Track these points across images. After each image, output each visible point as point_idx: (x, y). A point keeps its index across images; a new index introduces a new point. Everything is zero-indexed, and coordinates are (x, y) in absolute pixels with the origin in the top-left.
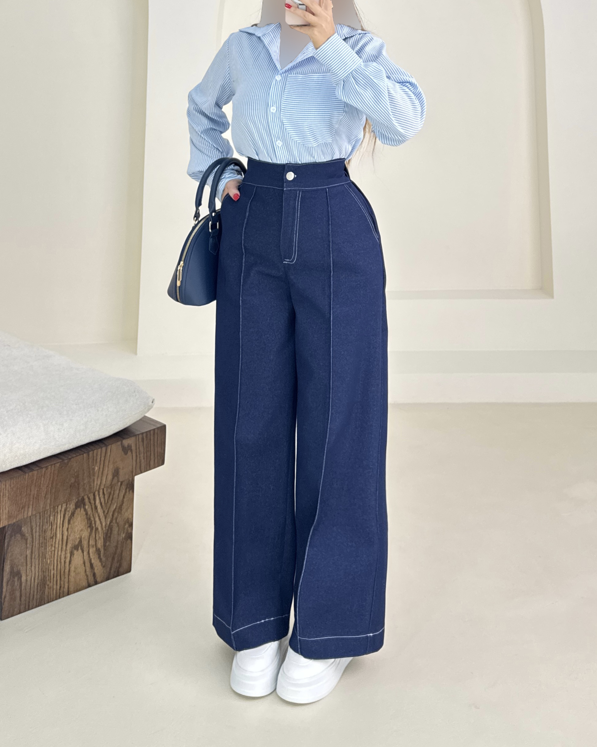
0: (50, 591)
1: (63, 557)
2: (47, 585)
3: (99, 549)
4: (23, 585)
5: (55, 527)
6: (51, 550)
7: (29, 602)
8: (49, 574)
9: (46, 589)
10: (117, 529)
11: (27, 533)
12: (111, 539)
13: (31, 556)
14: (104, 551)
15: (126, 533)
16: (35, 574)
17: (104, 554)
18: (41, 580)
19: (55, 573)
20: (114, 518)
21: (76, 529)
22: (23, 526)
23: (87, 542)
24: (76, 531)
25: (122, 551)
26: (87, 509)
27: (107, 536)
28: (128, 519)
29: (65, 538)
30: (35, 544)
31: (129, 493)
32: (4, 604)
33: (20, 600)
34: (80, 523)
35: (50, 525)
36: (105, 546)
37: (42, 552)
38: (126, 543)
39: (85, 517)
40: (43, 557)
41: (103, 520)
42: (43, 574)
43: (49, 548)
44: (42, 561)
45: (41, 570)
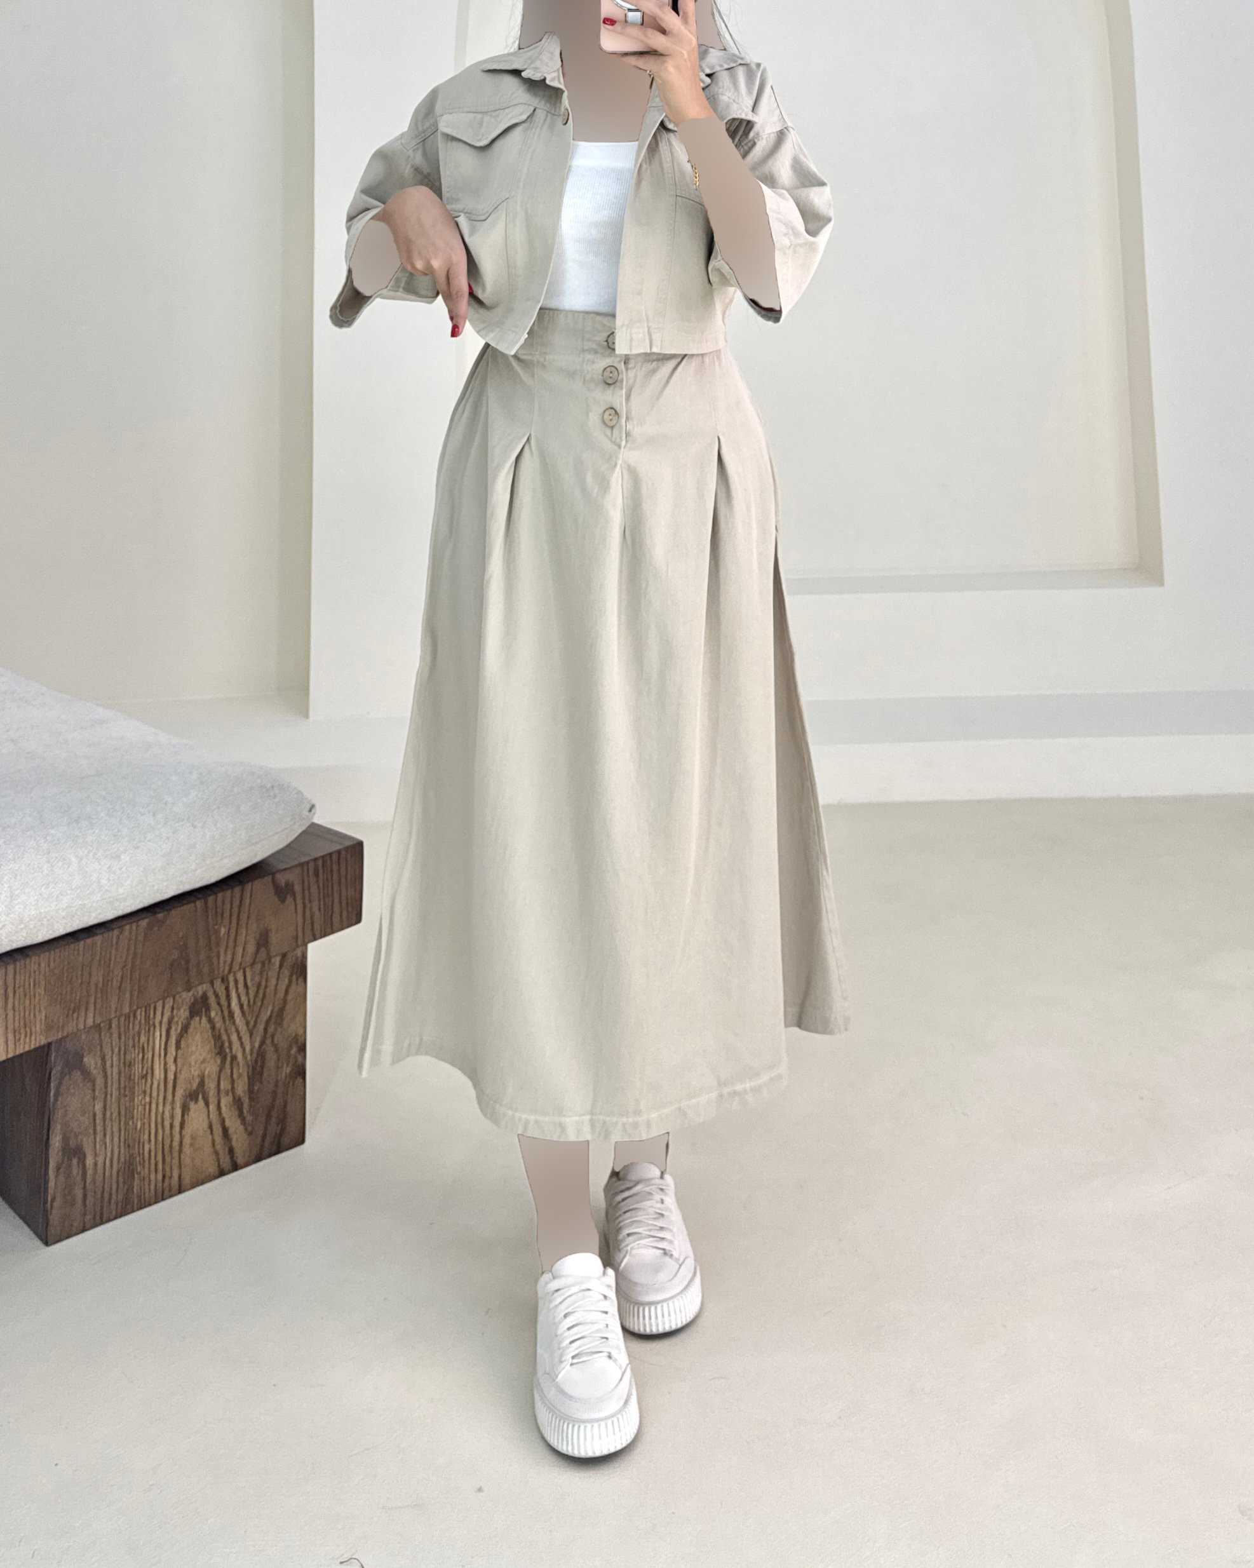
0: (144, 1185)
1: (167, 1115)
2: (137, 1173)
3: (240, 1099)
4: (90, 1172)
5: (150, 1056)
6: (143, 1101)
7: (102, 1208)
8: (141, 1152)
9: (136, 1180)
10: (275, 1057)
11: (95, 1068)
12: (263, 1079)
13: (104, 1115)
14: (250, 1102)
15: (293, 1065)
16: (112, 1151)
17: (250, 1109)
18: (125, 1164)
19: (153, 1148)
20: (268, 1035)
21: (193, 1059)
22: (85, 1054)
23: (216, 1083)
24: (193, 1063)
25: (286, 1102)
26: (213, 1019)
27: (256, 1072)
28: (296, 1035)
29: (171, 1077)
30: (112, 1091)
31: (297, 984)
32: (51, 1213)
33: (85, 1205)
34: (199, 1047)
35: (141, 1050)
36: (251, 1091)
37: (126, 1108)
38: (293, 1085)
39: (210, 1031)
40: (128, 1117)
41: (246, 1039)
42: (129, 1153)
43: (140, 1098)
44: (126, 1124)
45: (125, 1143)
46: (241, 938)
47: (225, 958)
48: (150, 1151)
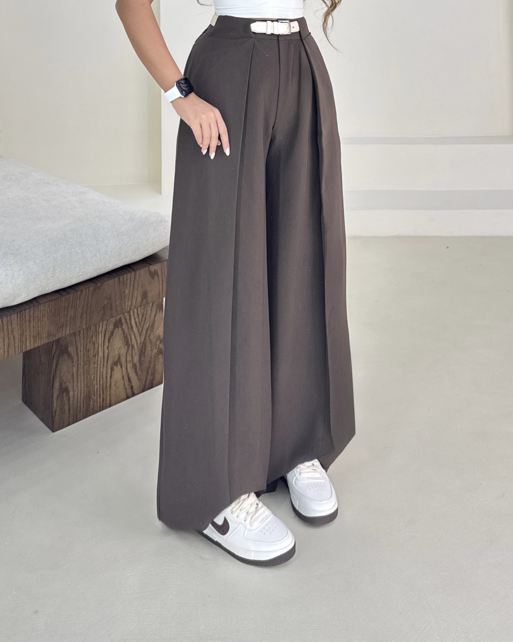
0: (95, 404)
1: (104, 373)
2: (92, 399)
3: (135, 364)
4: (71, 399)
6: (94, 366)
7: (77, 415)
8: (93, 389)
9: (91, 402)
10: (150, 346)
11: (73, 353)
12: (146, 355)
13: (77, 373)
14: (140, 365)
15: (158, 349)
16: (81, 389)
17: (140, 369)
18: (86, 395)
20: (147, 336)
21: (115, 347)
22: (69, 346)
23: (125, 358)
24: (115, 349)
25: (155, 365)
26: (124, 329)
27: (142, 353)
28: (159, 335)
29: (106, 355)
30: (80, 363)
31: (160, 313)
32: (55, 418)
33: (69, 413)
34: (118, 341)
35: (93, 344)
36: (140, 361)
37: (86, 369)
38: (158, 358)
39: (122, 335)
40: (87, 373)
41: (138, 338)
42: (88, 389)
43: (93, 365)
44: (87, 377)
45: (86, 385)
46: (135, 294)
47: (128, 304)
48: (97, 388)
